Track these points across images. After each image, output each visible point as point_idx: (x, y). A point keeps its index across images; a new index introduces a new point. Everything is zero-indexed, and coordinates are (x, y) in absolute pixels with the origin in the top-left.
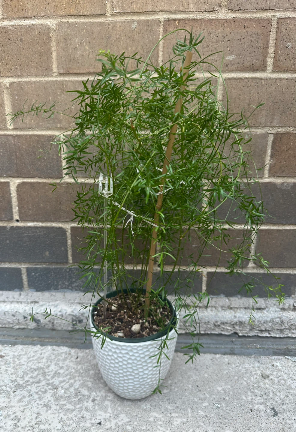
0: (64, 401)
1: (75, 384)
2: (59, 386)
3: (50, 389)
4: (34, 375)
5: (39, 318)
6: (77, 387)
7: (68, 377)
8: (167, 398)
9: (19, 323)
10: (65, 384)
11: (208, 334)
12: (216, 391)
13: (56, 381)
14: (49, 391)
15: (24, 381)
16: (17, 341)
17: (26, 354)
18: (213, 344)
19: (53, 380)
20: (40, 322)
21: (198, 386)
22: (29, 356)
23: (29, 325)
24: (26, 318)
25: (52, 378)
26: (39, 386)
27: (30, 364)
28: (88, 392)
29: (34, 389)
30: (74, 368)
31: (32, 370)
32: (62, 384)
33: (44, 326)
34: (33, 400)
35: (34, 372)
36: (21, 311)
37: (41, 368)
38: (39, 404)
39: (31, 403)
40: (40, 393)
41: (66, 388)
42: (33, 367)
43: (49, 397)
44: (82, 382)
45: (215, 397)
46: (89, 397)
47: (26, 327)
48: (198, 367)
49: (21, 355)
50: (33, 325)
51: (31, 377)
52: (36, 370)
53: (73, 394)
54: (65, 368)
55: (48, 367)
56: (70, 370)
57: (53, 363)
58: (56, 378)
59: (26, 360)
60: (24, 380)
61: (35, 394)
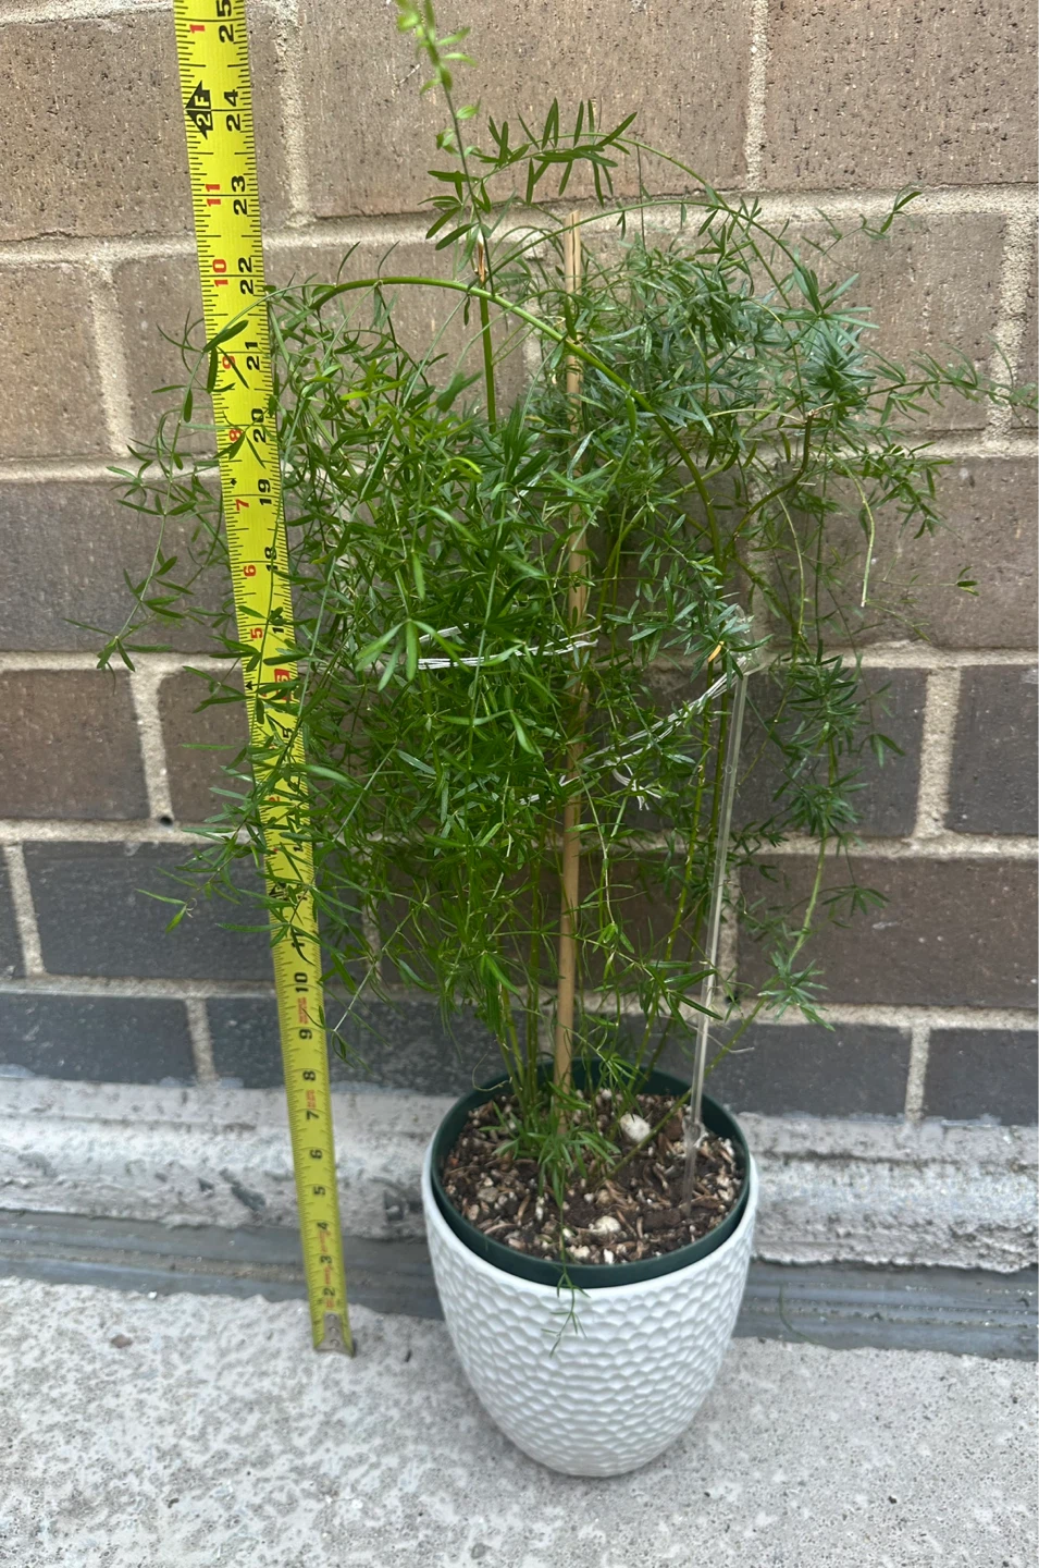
0: (363, 1548)
1: (405, 1476)
2: (343, 1480)
3: (307, 1494)
4: (246, 1429)
5: (259, 1190)
6: (411, 1489)
7: (377, 1441)
8: (771, 1551)
9: (181, 1207)
10: (364, 1476)
11: (923, 1267)
12: (969, 1526)
13: (330, 1459)
14: (304, 1503)
15: (207, 1457)
16: (178, 1275)
17: (212, 1333)
18: (946, 1309)
19: (320, 1454)
20: (263, 1203)
21: (893, 1501)
22: (223, 1343)
23: (220, 1213)
24: (211, 1187)
25: (316, 1443)
26: (267, 1480)
27: (228, 1380)
28: (456, 1512)
29: (245, 1491)
30: (397, 1403)
31: (238, 1405)
32: (354, 1474)
33: (280, 1219)
34: (243, 1540)
35: (244, 1414)
36: (190, 1162)
37: (271, 1399)
38: (269, 1559)
39: (239, 1556)
40: (269, 1510)
41: (368, 1489)
42: (240, 1391)
43: (305, 1530)
44: (429, 1465)
45: (966, 1553)
46: (460, 1534)
47: (209, 1220)
48: (889, 1413)
49: (192, 1338)
50: (235, 1214)
51: (235, 1439)
52: (250, 1406)
53: (398, 1518)
54: (364, 1402)
55: (298, 1393)
56: (382, 1409)
57: (315, 1379)
58: (329, 1444)
59: (212, 1360)
60: (206, 1449)
61: (250, 1513)
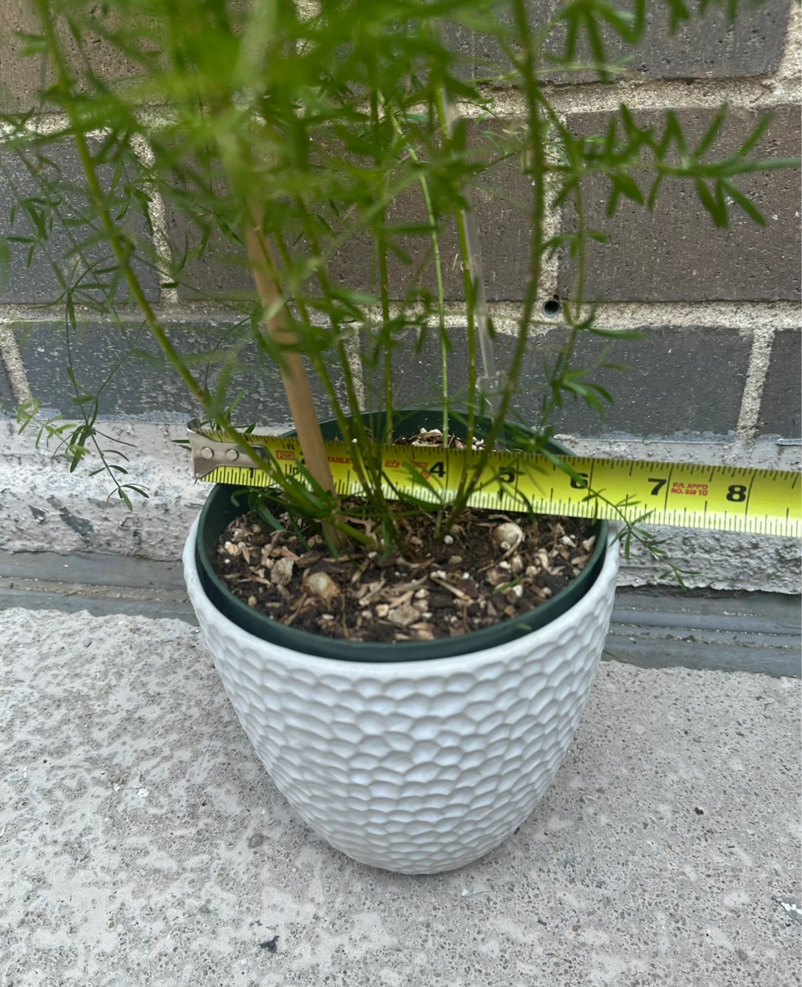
0: (142, 833)
1: (195, 768)
2: (134, 771)
3: (97, 782)
4: (51, 722)
5: (86, 516)
6: (199, 780)
7: (174, 736)
8: (562, 855)
9: (20, 533)
10: (154, 767)
11: (745, 593)
12: (783, 840)
13: (125, 752)
14: (93, 790)
15: (11, 745)
16: (13, 592)
17: (36, 640)
18: (766, 633)
19: (117, 745)
20: (91, 529)
21: (699, 812)
22: (45, 649)
23: (54, 539)
24: (42, 514)
25: (114, 737)
26: (61, 768)
27: (41, 682)
28: (239, 804)
29: (39, 777)
30: (199, 703)
31: (47, 702)
32: (145, 766)
33: (108, 544)
34: (28, 821)
35: (51, 710)
36: (20, 489)
37: (79, 697)
38: (49, 839)
39: (21, 835)
40: (59, 794)
41: (157, 780)
42: (51, 690)
43: (89, 814)
44: (221, 759)
45: (778, 867)
46: (242, 823)
47: (46, 546)
48: (698, 729)
49: (17, 644)
50: (68, 540)
51: (39, 731)
52: (58, 703)
53: (182, 808)
54: (168, 702)
55: (109, 689)
56: (184, 708)
57: (124, 680)
58: (126, 738)
59: (31, 663)
60: (10, 738)
61: (40, 797)
